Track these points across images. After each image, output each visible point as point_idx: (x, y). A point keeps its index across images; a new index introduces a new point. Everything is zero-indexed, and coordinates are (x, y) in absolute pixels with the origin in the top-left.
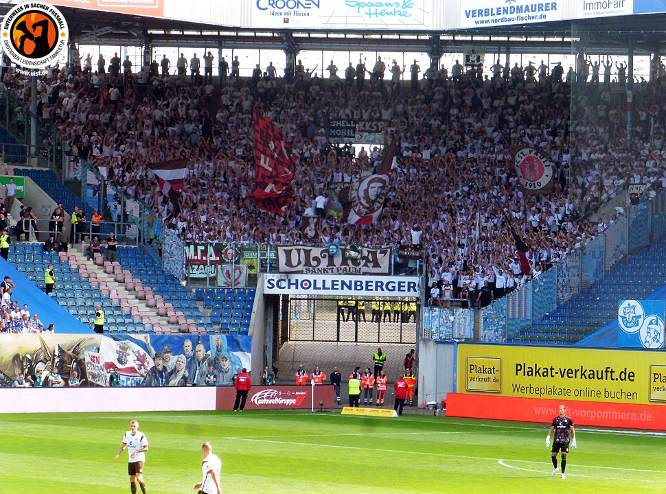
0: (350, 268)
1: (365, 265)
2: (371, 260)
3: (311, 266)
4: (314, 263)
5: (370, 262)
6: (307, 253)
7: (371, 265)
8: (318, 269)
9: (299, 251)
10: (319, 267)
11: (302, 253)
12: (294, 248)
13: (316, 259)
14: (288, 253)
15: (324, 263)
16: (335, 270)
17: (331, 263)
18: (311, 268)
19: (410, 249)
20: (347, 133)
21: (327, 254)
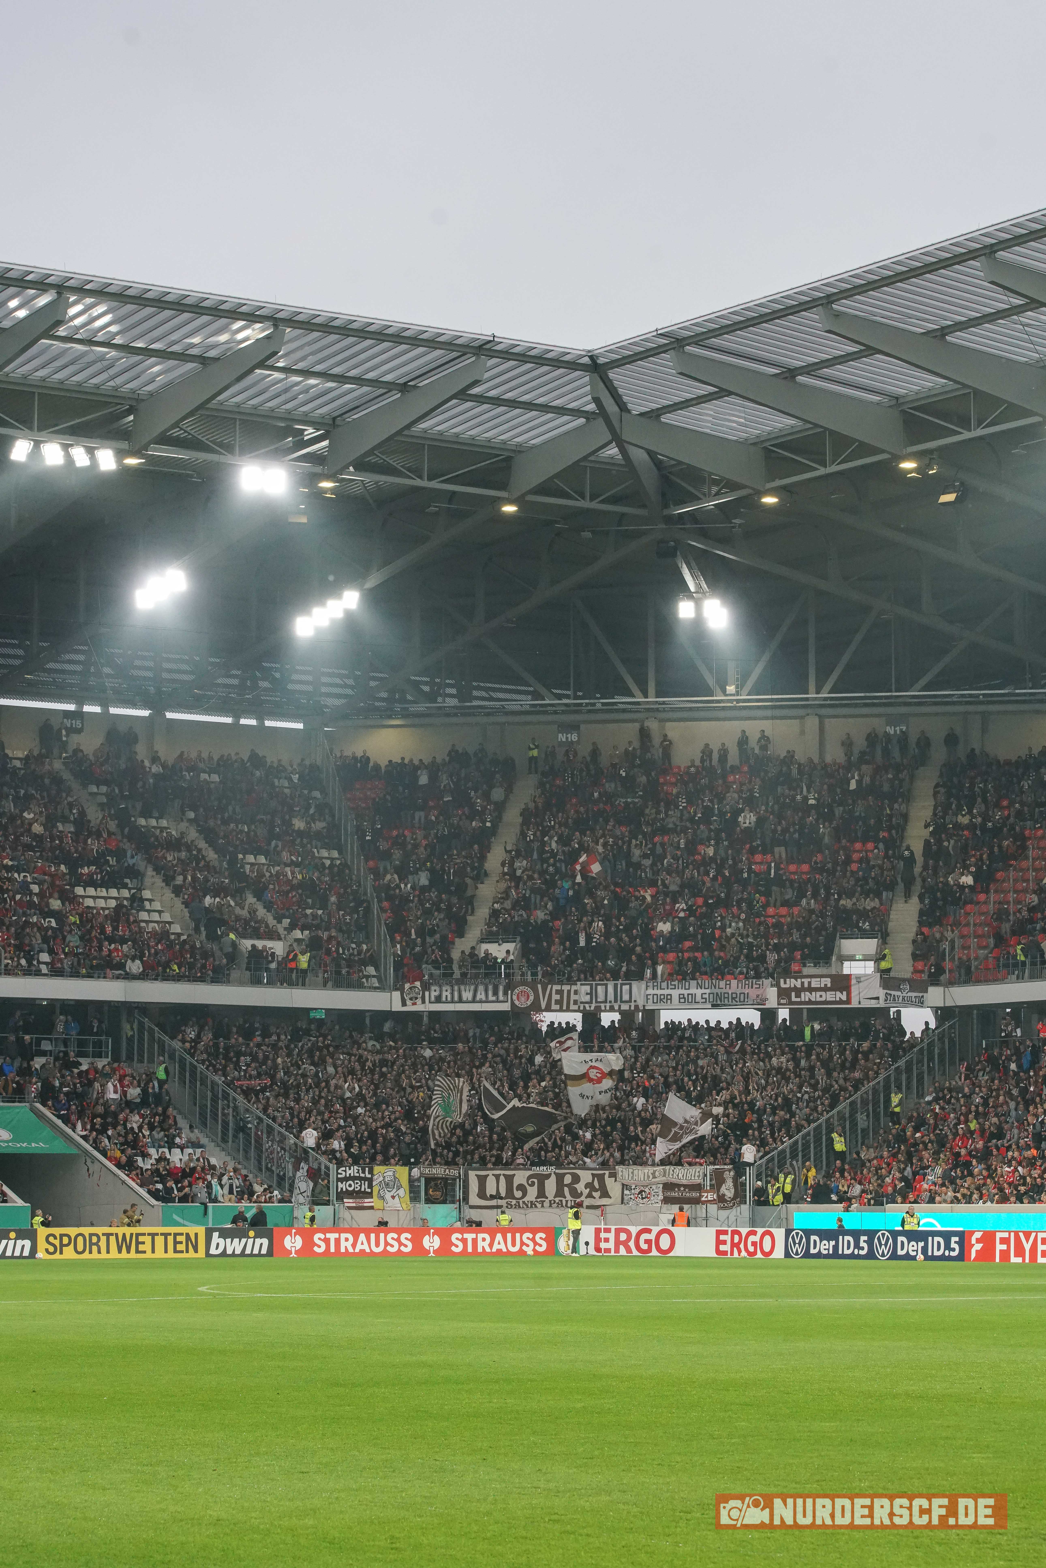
0: (567, 1201)
1: (590, 1196)
2: (597, 1187)
3: (514, 1198)
4: (518, 1194)
5: (596, 1191)
6: (509, 1179)
7: (596, 1194)
8: (524, 1202)
9: (497, 1177)
10: (525, 1199)
11: (502, 1180)
12: (490, 1173)
13: (521, 1187)
14: (482, 1180)
15: (532, 1193)
16: (547, 1204)
17: (541, 1193)
18: (514, 1202)
19: (682, 1189)
20: (361, 1186)
21: (536, 1181)
